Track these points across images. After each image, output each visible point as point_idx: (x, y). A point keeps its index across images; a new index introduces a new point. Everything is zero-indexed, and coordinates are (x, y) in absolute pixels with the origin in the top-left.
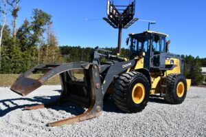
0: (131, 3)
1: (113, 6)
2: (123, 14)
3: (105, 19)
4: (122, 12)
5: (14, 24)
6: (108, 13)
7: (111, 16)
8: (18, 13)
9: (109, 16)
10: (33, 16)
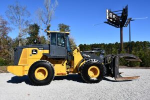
0: (125, 8)
1: (111, 12)
2: (122, 16)
3: (105, 22)
6: (108, 18)
7: (111, 20)
9: (108, 20)
10: (59, 28)
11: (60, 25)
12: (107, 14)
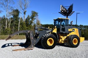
0: (71, 5)
1: (63, 7)
2: (68, 10)
3: (59, 13)
4: (68, 9)
5: (24, 17)
6: (61, 10)
7: (63, 11)
8: (26, 13)
10: (31, 14)
11: (32, 11)
12: (61, 8)
